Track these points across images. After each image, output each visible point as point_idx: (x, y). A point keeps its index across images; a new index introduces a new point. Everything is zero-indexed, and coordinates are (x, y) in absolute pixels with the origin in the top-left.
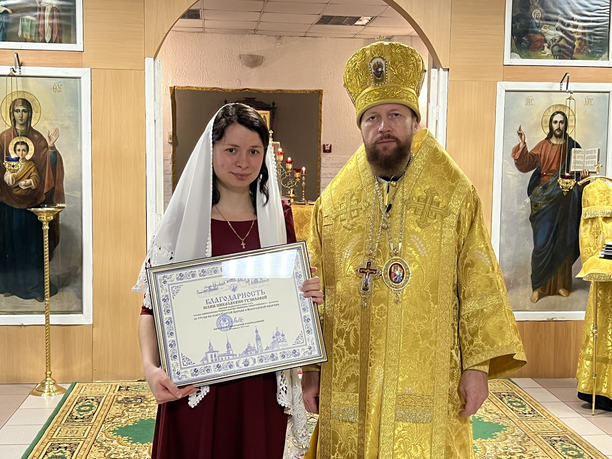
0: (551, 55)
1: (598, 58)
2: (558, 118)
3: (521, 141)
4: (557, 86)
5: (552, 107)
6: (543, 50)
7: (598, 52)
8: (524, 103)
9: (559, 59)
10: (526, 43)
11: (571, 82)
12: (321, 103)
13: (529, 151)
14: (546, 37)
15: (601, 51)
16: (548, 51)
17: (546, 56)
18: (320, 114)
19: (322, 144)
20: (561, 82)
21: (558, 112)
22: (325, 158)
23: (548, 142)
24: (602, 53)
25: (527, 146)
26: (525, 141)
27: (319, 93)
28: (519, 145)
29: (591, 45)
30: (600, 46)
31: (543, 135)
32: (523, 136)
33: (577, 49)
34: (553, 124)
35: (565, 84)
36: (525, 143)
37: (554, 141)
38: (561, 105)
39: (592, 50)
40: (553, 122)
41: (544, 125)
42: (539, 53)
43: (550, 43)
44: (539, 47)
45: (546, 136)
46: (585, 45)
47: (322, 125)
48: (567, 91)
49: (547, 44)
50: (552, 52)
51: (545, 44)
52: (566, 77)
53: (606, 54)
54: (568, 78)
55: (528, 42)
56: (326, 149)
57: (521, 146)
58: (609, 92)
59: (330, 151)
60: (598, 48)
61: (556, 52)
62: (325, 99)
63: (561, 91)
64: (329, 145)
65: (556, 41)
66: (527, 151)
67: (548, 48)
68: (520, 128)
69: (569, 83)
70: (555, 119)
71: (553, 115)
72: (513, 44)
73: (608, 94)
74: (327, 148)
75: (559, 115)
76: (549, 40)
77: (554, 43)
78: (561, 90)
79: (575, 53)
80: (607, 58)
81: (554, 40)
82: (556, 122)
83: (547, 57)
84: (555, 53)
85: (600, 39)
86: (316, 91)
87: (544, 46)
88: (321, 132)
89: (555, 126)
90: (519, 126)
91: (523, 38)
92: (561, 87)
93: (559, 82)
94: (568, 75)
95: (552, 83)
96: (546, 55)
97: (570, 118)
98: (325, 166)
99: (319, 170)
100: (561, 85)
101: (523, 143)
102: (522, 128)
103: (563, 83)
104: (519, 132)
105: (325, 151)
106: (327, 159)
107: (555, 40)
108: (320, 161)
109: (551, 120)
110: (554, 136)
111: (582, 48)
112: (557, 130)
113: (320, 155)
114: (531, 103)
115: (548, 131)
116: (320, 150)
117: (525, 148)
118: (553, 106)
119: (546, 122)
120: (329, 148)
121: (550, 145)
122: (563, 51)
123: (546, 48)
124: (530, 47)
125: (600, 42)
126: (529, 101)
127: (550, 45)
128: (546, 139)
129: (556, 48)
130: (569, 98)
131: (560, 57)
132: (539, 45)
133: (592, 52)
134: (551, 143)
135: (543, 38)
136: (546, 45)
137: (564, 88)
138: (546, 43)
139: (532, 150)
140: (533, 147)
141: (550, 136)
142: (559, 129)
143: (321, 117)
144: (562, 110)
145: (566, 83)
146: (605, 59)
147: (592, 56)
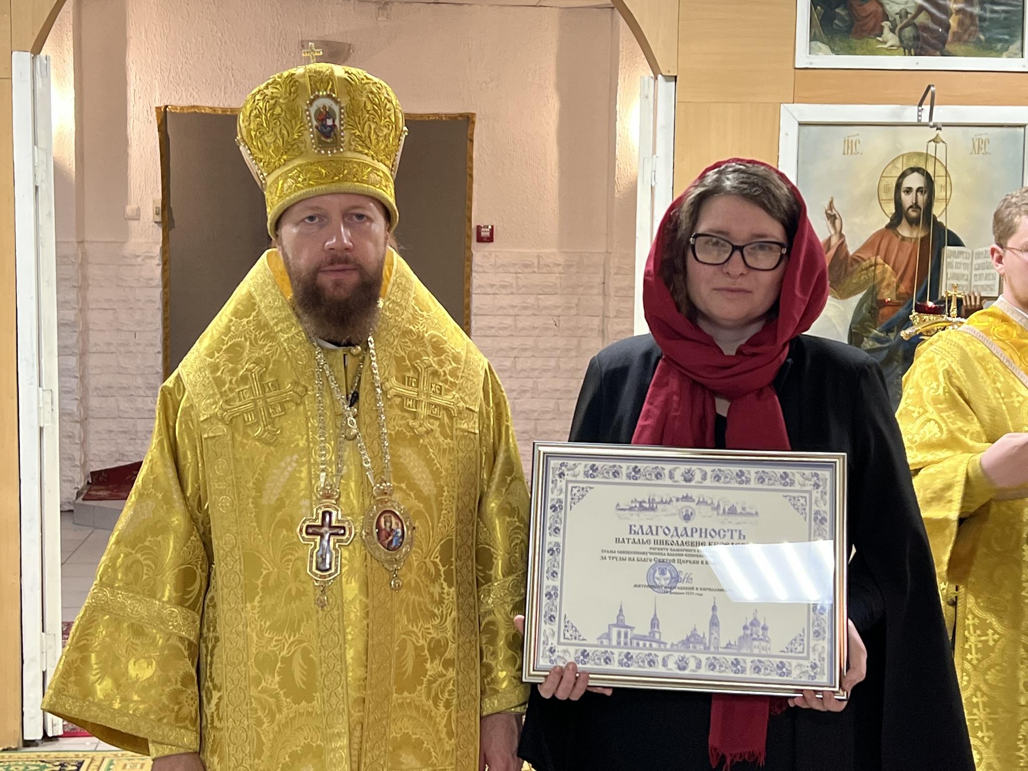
0: (899, 47)
1: (999, 54)
2: (915, 181)
3: (833, 232)
4: (910, 114)
5: (901, 160)
6: (880, 36)
7: (1000, 41)
8: (838, 148)
9: (915, 55)
10: (842, 19)
11: (939, 104)
12: (472, 141)
13: (851, 253)
14: (887, 7)
15: (1007, 37)
16: (891, 39)
17: (887, 49)
18: (469, 163)
19: (474, 226)
20: (920, 105)
21: (913, 170)
22: (480, 254)
23: (892, 234)
24: (1008, 43)
25: (847, 242)
26: (843, 232)
27: (466, 121)
28: (830, 239)
29: (986, 24)
30: (1003, 27)
31: (880, 218)
32: (837, 222)
33: (954, 33)
34: (903, 195)
35: (926, 108)
36: (841, 236)
37: (904, 231)
38: (919, 154)
39: (988, 35)
40: (902, 190)
41: (883, 196)
42: (873, 41)
43: (895, 20)
44: (873, 29)
45: (888, 221)
46: (973, 24)
47: (475, 186)
48: (931, 124)
49: (888, 23)
50: (901, 41)
51: (884, 24)
52: (930, 93)
53: (1018, 44)
54: (933, 94)
55: (847, 18)
56: (483, 234)
57: (835, 241)
58: (1024, 126)
59: (490, 239)
60: (1001, 31)
61: (909, 39)
62: (480, 133)
63: (919, 124)
64: (490, 227)
65: (909, 16)
66: (847, 253)
67: (892, 30)
68: (831, 203)
69: (935, 108)
70: (907, 182)
71: (903, 175)
72: (814, 23)
73: (1022, 129)
74: (485, 233)
75: (916, 174)
76: (893, 14)
77: (905, 21)
78: (919, 121)
79: (950, 43)
80: (1019, 52)
81: (903, 13)
82: (909, 190)
83: (890, 51)
84: (905, 42)
85: (1004, 11)
86: (461, 115)
87: (882, 28)
88: (470, 200)
89: (907, 200)
90: (830, 200)
91: (837, 10)
92: (919, 116)
93: (915, 105)
94: (932, 89)
95: (899, 106)
96: (886, 46)
97: (939, 182)
98: (481, 270)
99: (469, 277)
100: (919, 111)
101: (838, 235)
102: (835, 204)
103: (923, 107)
104: (829, 212)
105: (480, 239)
106: (484, 256)
107: (907, 13)
108: (470, 259)
109: (898, 186)
110: (904, 221)
111: (966, 31)
112: (911, 207)
113: (469, 248)
114: (854, 151)
115: (891, 209)
116: (470, 237)
117: (842, 246)
118: (903, 155)
119: (887, 190)
120: (488, 234)
121: (896, 241)
122: (923, 37)
123: (886, 31)
124: (853, 29)
125: (1005, 19)
126: (850, 147)
127: (897, 26)
128: (887, 227)
129: (908, 32)
130: (934, 140)
131: (918, 51)
132: (871, 24)
133: (987, 40)
134: (897, 234)
135: (880, 9)
136: (886, 24)
137: (925, 119)
138: (888, 20)
139: (858, 251)
140: (858, 245)
141: (895, 222)
142: (915, 206)
143: (471, 169)
144: (922, 165)
145: (929, 107)
146: (1014, 55)
147: (988, 48)
